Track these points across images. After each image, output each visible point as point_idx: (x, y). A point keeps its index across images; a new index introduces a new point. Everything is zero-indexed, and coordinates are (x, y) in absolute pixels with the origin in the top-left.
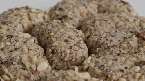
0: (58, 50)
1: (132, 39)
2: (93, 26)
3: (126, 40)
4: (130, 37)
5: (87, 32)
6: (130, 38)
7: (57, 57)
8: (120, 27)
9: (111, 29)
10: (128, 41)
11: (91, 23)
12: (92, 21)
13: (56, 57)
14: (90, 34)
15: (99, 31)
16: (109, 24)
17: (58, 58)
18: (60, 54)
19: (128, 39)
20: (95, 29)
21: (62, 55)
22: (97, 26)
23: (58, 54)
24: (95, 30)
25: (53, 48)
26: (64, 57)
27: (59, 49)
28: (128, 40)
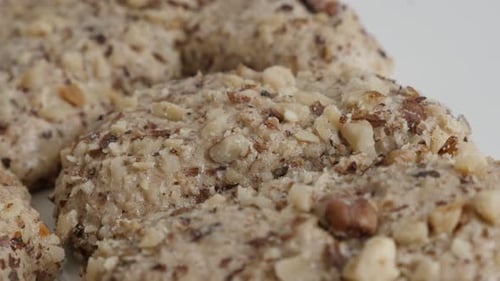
1: (292, 245)
2: (93, 174)
3: (261, 258)
4: (287, 230)
5: (68, 211)
6: (285, 238)
8: (232, 164)
9: (184, 181)
10: (270, 261)
11: (88, 157)
12: (94, 146)
14: (80, 218)
15: (121, 198)
16: (174, 152)
19: (272, 244)
20: (100, 194)
22: (109, 173)
24: (102, 198)
28: (274, 252)
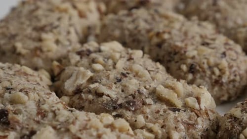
0: (204, 63)
7: (204, 79)
13: (202, 78)
17: (207, 79)
18: (208, 73)
21: (213, 73)
23: (204, 72)
25: (189, 61)
26: (220, 76)
27: (205, 61)
